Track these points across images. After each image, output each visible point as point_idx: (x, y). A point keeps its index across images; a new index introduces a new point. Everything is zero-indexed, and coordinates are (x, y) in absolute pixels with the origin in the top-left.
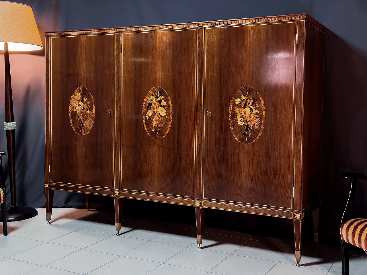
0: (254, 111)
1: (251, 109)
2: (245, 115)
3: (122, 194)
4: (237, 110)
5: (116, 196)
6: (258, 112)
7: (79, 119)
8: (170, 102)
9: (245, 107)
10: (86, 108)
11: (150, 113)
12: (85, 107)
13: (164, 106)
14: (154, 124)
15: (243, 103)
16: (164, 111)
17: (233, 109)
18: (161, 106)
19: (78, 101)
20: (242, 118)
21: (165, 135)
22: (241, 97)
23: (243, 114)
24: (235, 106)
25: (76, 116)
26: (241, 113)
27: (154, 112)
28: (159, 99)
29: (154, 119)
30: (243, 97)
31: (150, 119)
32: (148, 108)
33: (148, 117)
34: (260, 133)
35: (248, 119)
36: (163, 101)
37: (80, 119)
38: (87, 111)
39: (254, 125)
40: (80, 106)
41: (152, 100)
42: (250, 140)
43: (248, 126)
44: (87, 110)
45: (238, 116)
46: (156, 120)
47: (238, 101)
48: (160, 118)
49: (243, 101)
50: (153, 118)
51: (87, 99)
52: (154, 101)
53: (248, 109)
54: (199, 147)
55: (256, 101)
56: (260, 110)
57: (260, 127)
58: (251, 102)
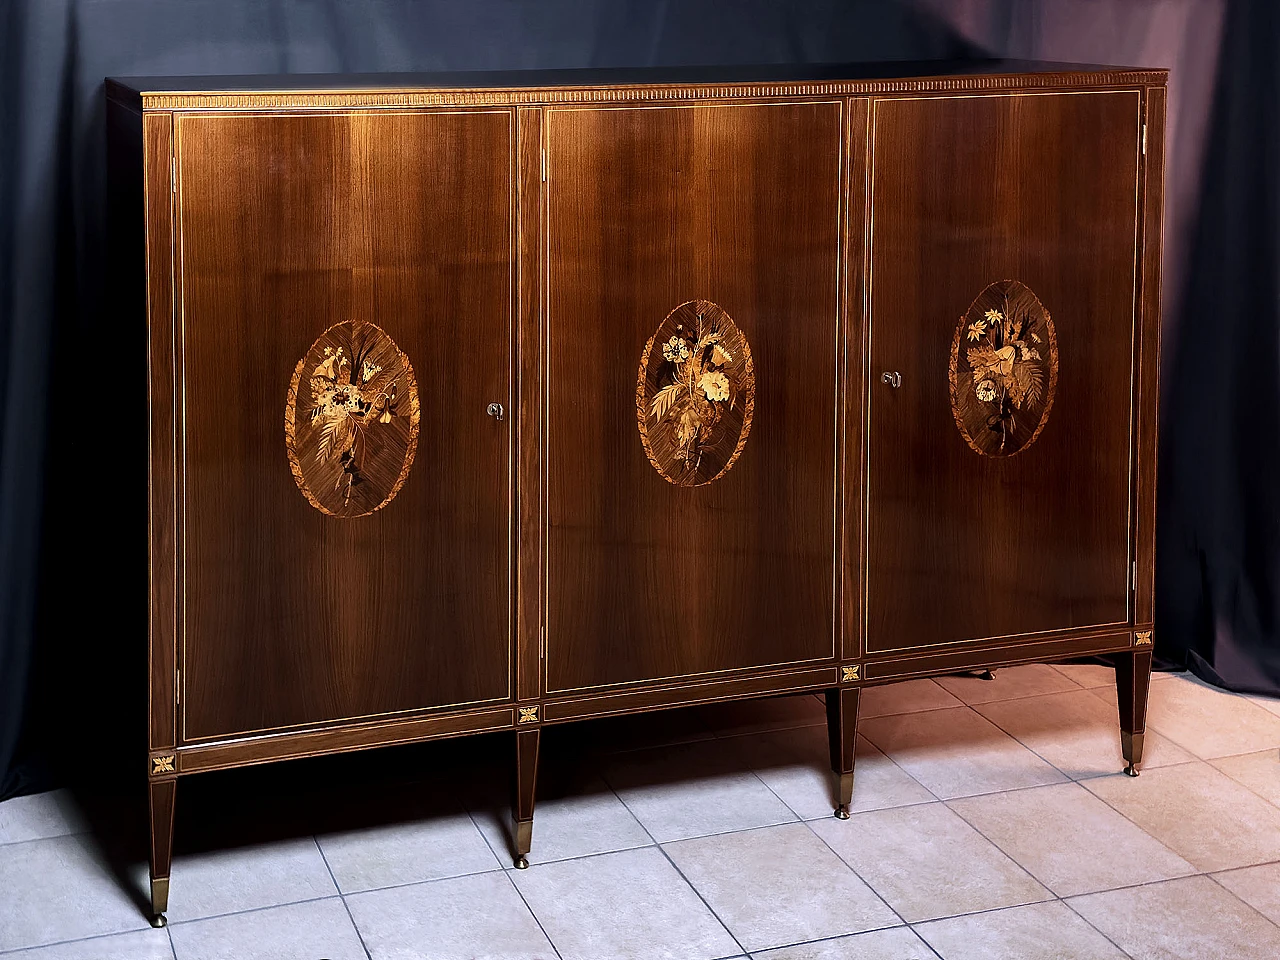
0: (1026, 355)
1: (1018, 350)
2: (997, 370)
3: (552, 712)
4: (973, 356)
5: (528, 725)
6: (1038, 356)
7: (339, 453)
8: (747, 352)
9: (999, 345)
10: (376, 404)
11: (667, 395)
12: (369, 404)
13: (721, 368)
14: (685, 435)
15: (993, 333)
16: (725, 384)
17: (963, 354)
18: (712, 368)
19: (332, 381)
20: (990, 379)
21: (729, 465)
22: (987, 314)
23: (992, 368)
24: (967, 344)
25: (325, 442)
26: (988, 364)
27: (684, 392)
28: (703, 343)
29: (685, 418)
30: (993, 316)
31: (668, 420)
32: (658, 380)
33: (658, 410)
34: (1044, 419)
35: (1008, 383)
36: (718, 349)
37: (346, 456)
38: (379, 416)
39: (1026, 396)
40: (341, 399)
41: (676, 351)
42: (1014, 442)
43: (1008, 402)
44: (382, 411)
45: (978, 375)
46: (692, 421)
47: (977, 330)
48: (706, 411)
49: (992, 327)
50: (679, 414)
51: (379, 369)
52: (684, 353)
53: (1007, 352)
54: (852, 488)
55: (1032, 324)
56: (1044, 349)
57: (1042, 402)
58: (1018, 328)
